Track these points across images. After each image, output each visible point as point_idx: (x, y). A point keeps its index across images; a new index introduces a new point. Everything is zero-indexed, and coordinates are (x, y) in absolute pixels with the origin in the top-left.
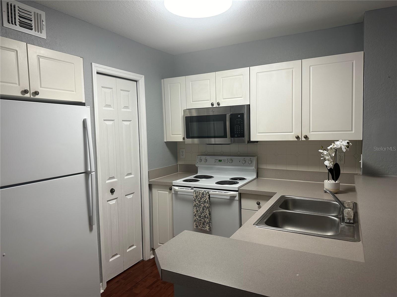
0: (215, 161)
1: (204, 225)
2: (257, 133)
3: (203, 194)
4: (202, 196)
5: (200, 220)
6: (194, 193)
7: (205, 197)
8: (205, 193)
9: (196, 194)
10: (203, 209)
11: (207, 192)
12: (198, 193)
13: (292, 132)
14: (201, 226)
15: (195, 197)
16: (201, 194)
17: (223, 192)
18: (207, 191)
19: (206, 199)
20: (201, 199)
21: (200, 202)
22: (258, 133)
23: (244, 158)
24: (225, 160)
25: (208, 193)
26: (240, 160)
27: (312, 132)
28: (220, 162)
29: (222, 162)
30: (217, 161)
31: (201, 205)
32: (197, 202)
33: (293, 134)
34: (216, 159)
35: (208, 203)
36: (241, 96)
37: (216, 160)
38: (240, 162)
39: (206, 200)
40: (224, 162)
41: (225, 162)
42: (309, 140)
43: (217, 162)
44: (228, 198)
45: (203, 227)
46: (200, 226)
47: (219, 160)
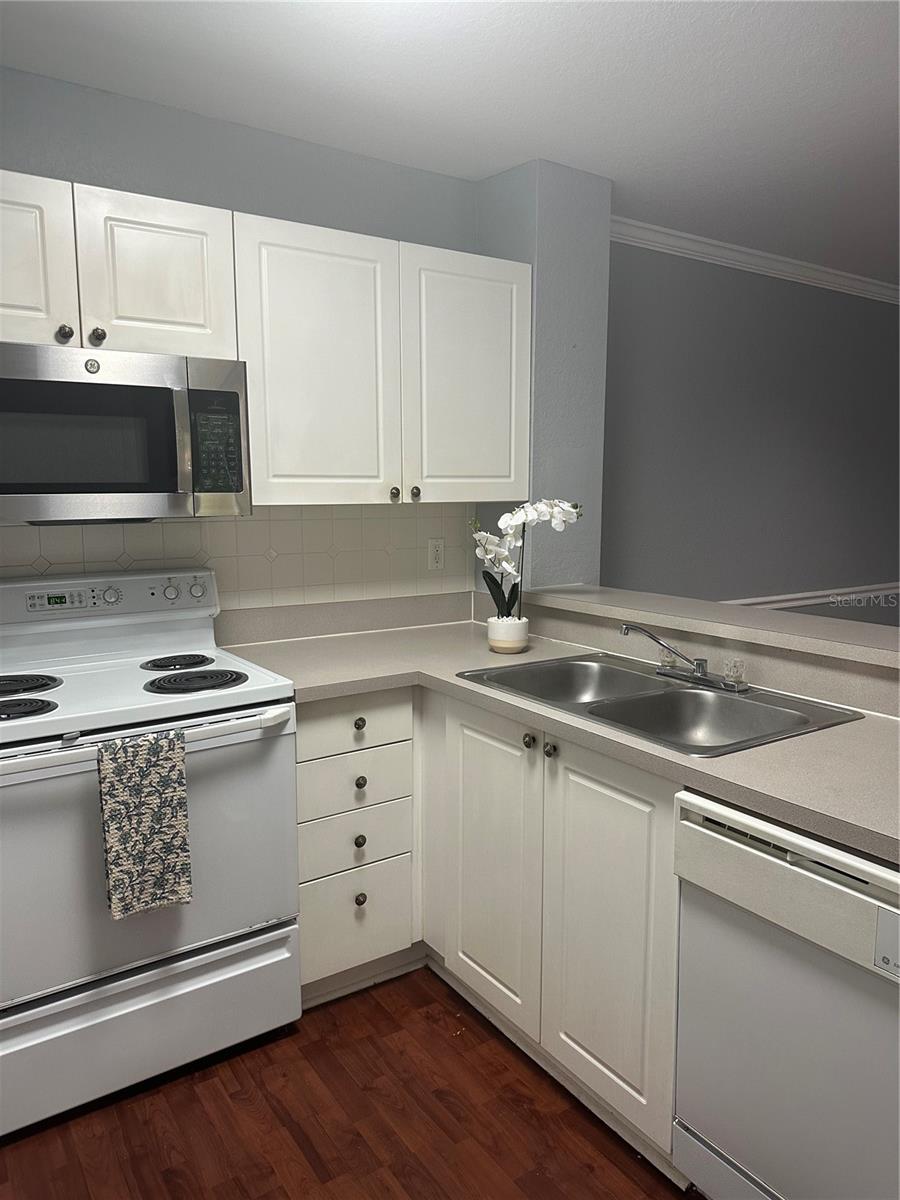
0: (30, 602)
1: (161, 887)
2: (268, 477)
3: (155, 749)
4: (149, 761)
5: (139, 876)
6: (105, 758)
7: (167, 759)
8: (164, 743)
9: (114, 760)
10: (158, 818)
11: (177, 735)
12: (126, 752)
13: (377, 477)
14: (145, 897)
15: (111, 778)
16: (143, 753)
17: (234, 720)
18: (172, 733)
19: (174, 766)
20: (144, 775)
21: (137, 790)
22: (271, 475)
23: (169, 579)
24: (80, 595)
25: (180, 736)
26: (151, 588)
27: (428, 477)
28: (56, 606)
29: (68, 605)
30: (37, 601)
31: (142, 804)
32: (124, 796)
33: (381, 481)
34: (35, 592)
35: (181, 784)
36: (202, 322)
37: (32, 597)
38: (153, 594)
39: (170, 771)
40: (77, 604)
41: (80, 602)
42: (422, 501)
43: (38, 608)
44: (256, 735)
45: (153, 901)
46: (139, 899)
47: (49, 599)
